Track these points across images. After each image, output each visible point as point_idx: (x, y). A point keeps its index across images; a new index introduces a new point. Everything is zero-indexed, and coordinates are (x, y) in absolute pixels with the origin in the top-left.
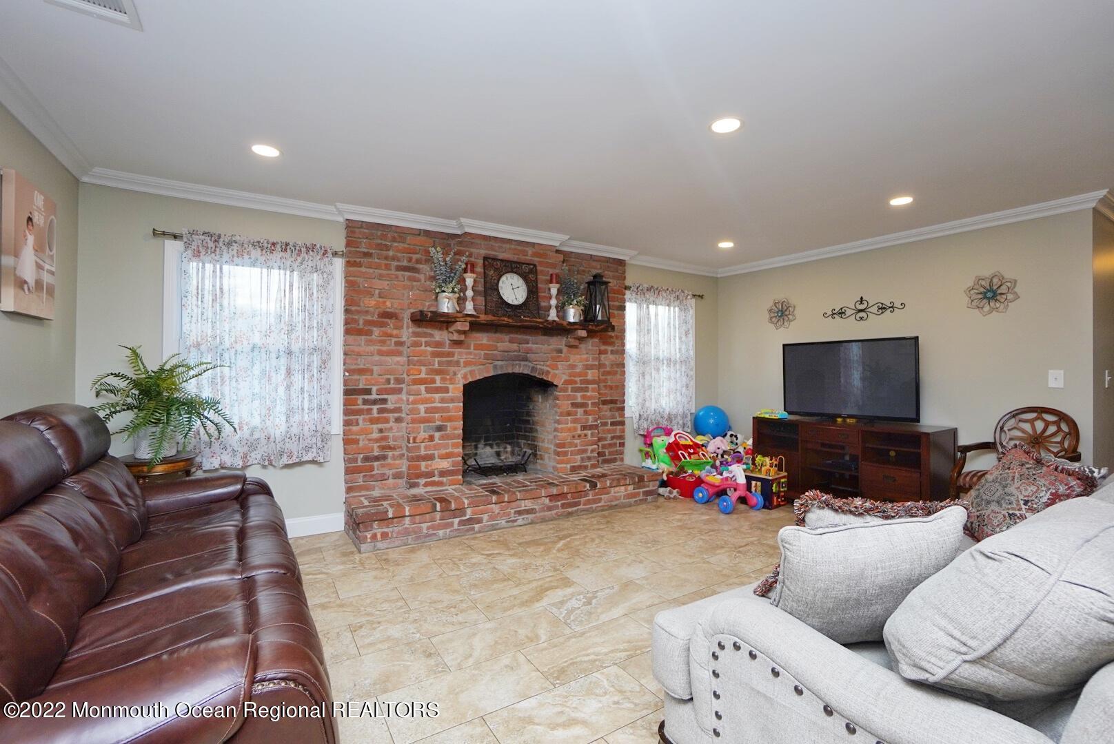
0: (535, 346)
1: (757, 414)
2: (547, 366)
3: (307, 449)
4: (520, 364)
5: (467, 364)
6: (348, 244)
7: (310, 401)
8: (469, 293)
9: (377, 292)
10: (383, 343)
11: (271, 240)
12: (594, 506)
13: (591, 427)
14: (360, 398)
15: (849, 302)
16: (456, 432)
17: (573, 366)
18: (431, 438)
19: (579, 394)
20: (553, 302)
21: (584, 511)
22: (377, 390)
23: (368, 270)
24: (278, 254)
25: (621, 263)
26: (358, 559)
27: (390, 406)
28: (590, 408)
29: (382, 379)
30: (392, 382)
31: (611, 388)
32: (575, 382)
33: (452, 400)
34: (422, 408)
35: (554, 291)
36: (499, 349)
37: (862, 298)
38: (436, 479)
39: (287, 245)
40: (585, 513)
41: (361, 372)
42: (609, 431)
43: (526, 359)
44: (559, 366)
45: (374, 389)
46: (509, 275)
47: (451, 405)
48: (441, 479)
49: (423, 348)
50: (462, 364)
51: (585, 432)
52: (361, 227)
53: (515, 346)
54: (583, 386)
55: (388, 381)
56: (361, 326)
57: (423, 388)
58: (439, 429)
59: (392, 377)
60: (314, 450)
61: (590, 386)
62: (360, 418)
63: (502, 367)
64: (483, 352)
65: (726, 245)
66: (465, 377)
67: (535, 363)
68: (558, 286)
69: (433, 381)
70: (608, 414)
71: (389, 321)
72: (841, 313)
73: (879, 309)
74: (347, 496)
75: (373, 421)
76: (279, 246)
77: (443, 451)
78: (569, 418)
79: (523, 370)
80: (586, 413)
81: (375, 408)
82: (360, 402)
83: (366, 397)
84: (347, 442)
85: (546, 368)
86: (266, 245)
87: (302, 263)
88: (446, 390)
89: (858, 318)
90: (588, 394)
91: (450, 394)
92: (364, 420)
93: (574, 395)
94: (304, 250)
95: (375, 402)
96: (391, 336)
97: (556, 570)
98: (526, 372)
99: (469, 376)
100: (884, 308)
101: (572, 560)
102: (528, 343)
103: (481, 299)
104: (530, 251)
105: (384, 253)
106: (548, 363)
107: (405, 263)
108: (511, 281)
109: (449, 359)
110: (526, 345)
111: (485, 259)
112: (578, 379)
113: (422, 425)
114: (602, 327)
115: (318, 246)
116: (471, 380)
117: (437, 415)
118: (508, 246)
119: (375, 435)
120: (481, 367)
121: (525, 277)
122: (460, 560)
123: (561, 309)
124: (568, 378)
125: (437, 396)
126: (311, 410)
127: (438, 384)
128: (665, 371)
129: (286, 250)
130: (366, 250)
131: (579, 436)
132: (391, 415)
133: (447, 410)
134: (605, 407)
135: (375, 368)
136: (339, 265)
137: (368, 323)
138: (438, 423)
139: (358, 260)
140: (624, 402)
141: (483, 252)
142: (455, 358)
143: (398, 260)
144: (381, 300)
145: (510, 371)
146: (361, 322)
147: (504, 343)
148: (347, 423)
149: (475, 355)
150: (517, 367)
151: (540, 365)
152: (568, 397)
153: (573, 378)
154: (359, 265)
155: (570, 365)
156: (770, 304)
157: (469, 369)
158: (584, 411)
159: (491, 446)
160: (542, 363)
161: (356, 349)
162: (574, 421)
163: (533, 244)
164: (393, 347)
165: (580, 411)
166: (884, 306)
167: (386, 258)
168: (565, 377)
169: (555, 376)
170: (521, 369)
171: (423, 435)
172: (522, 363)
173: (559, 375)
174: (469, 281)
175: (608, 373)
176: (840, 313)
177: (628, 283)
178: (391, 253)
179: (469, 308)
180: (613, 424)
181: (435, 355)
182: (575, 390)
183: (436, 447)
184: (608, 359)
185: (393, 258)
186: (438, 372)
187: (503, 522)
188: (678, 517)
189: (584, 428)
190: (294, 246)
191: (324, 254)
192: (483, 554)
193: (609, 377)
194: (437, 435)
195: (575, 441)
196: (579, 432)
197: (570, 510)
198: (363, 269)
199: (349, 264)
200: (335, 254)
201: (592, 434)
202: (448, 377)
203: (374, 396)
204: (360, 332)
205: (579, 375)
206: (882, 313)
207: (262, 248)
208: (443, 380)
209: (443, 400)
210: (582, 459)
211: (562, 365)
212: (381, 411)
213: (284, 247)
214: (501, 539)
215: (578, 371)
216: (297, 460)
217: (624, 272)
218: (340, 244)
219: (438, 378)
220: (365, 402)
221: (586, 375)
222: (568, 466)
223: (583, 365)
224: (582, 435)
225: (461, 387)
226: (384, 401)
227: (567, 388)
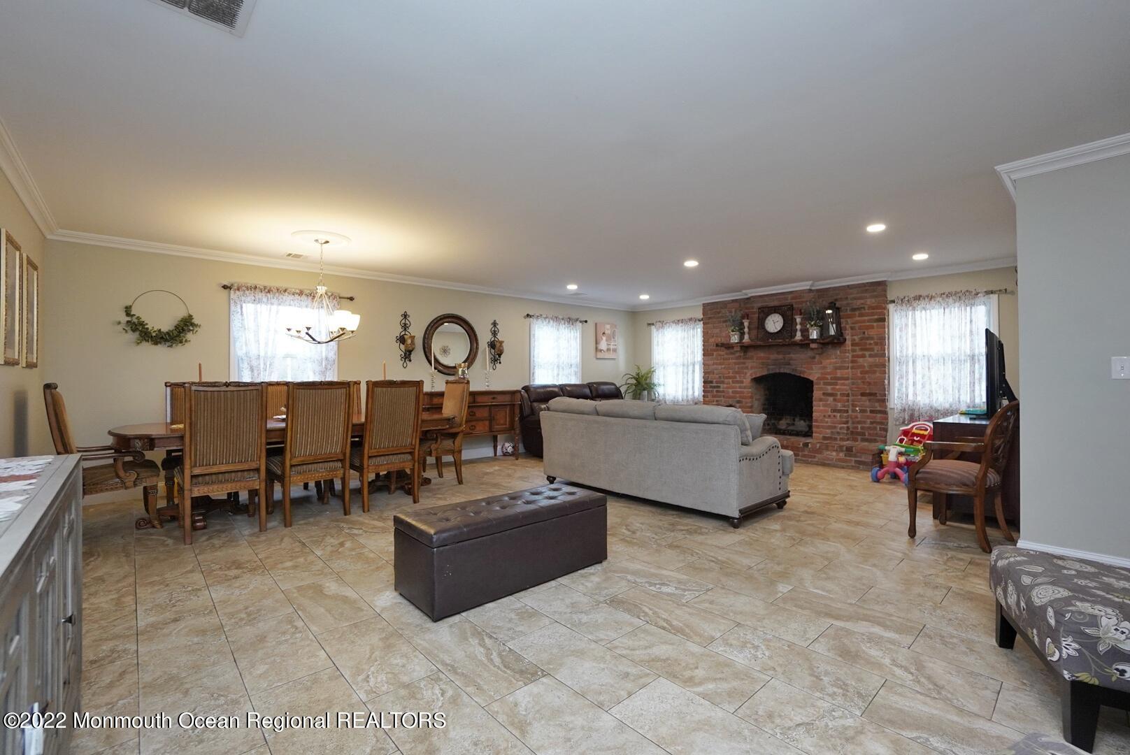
2: (804, 368)
4: (785, 367)
5: (752, 368)
6: (704, 314)
8: (746, 330)
13: (839, 411)
14: (709, 386)
16: (748, 405)
17: (825, 368)
19: (829, 387)
20: (799, 327)
22: (716, 381)
23: (712, 325)
24: (680, 324)
25: (882, 284)
27: (721, 390)
28: (839, 397)
29: (717, 376)
30: (722, 378)
31: (869, 384)
32: (827, 379)
33: (745, 388)
34: (730, 391)
35: (799, 320)
36: (771, 358)
41: (711, 373)
42: (868, 417)
43: (789, 364)
44: (814, 368)
45: (714, 381)
46: (772, 315)
47: (744, 390)
50: (750, 368)
51: (835, 414)
52: (709, 305)
53: (781, 356)
54: (833, 381)
55: (720, 377)
56: (710, 351)
57: (731, 380)
58: (739, 402)
59: (721, 375)
61: (839, 382)
62: (709, 394)
63: (773, 369)
64: (761, 361)
66: (753, 374)
67: (794, 366)
68: (801, 316)
69: (735, 377)
70: (867, 403)
75: (713, 396)
78: (821, 403)
80: (835, 400)
81: (715, 390)
83: (711, 385)
85: (803, 369)
86: (677, 321)
87: (688, 326)
88: (742, 382)
90: (838, 387)
91: (744, 384)
92: (710, 396)
93: (825, 388)
95: (714, 387)
96: (719, 355)
98: (790, 372)
99: (755, 374)
102: (790, 354)
103: (754, 332)
104: (790, 296)
105: (717, 315)
106: (804, 366)
108: (773, 318)
109: (744, 366)
110: (788, 355)
111: (759, 309)
112: (829, 377)
113: (730, 400)
115: (693, 318)
116: (756, 376)
117: (737, 395)
118: (775, 298)
120: (761, 369)
121: (783, 314)
123: (804, 331)
124: (820, 375)
125: (738, 385)
127: (738, 379)
129: (683, 322)
130: (711, 316)
131: (829, 416)
132: (721, 394)
133: (742, 392)
134: (862, 398)
135: (715, 371)
136: (700, 325)
137: (713, 349)
138: (738, 399)
139: (707, 321)
140: (887, 395)
141: (760, 305)
142: (747, 365)
145: (778, 371)
146: (710, 349)
147: (774, 355)
148: (705, 396)
149: (757, 363)
150: (783, 369)
151: (799, 367)
152: (820, 389)
153: (824, 376)
154: (708, 323)
155: (822, 366)
157: (753, 370)
161: (708, 362)
162: (826, 405)
163: (791, 292)
164: (720, 361)
165: (830, 399)
167: (719, 318)
168: (818, 375)
169: (810, 374)
170: (786, 370)
172: (787, 366)
173: (814, 374)
174: (746, 324)
175: (867, 372)
178: (720, 315)
179: (746, 338)
180: (871, 412)
182: (825, 384)
184: (867, 361)
186: (737, 373)
189: (834, 411)
190: (686, 319)
191: (696, 321)
193: (867, 376)
195: (826, 420)
196: (830, 413)
198: (710, 325)
199: (704, 324)
200: (699, 320)
201: (840, 416)
202: (741, 375)
203: (715, 385)
204: (709, 354)
205: (829, 373)
207: (675, 322)
209: (740, 387)
210: (832, 432)
211: (816, 367)
212: (717, 392)
213: (682, 320)
215: (828, 371)
217: (885, 290)
218: (701, 315)
219: (738, 376)
220: (711, 387)
222: (822, 436)
224: (832, 416)
225: (749, 380)
226: (719, 387)
227: (820, 383)
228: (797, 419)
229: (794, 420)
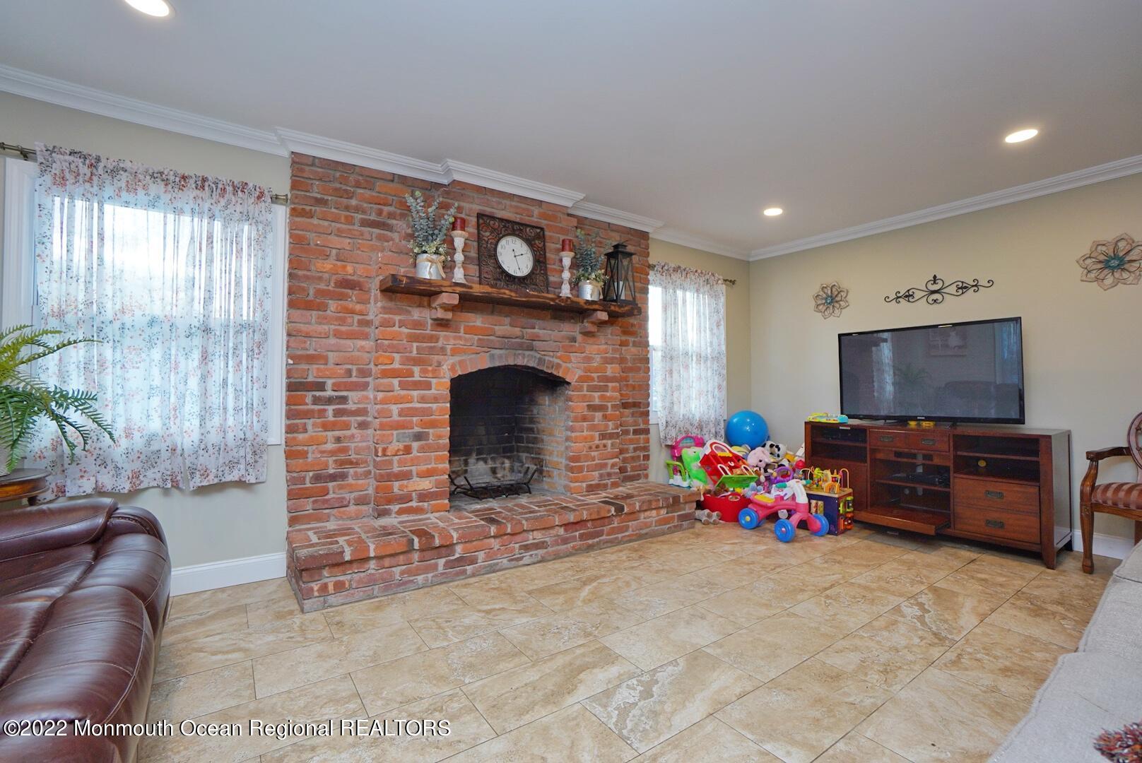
0: (541, 332)
1: (810, 418)
2: (557, 357)
3: (232, 464)
4: (524, 355)
5: (455, 352)
6: (294, 186)
7: (237, 398)
8: (459, 257)
9: (334, 251)
10: (342, 321)
11: (181, 172)
12: (620, 536)
13: (611, 436)
14: (309, 397)
15: (919, 282)
16: (441, 441)
17: (588, 359)
18: (408, 450)
19: (596, 395)
20: (566, 275)
21: (607, 542)
22: (334, 384)
23: (321, 222)
24: (191, 193)
25: (644, 235)
26: (298, 623)
27: (351, 406)
28: (610, 412)
29: (341, 370)
30: (354, 374)
31: (634, 387)
32: (593, 379)
33: (436, 399)
34: (395, 409)
35: (567, 261)
36: (498, 333)
37: (935, 277)
38: (414, 504)
39: (204, 180)
40: (609, 545)
41: (311, 359)
42: (631, 441)
43: (531, 348)
44: (573, 359)
45: (329, 383)
46: (509, 239)
47: (434, 406)
48: (421, 504)
49: (396, 328)
50: (449, 352)
51: (604, 441)
52: (313, 165)
53: (517, 331)
54: (602, 384)
55: (349, 373)
56: (311, 297)
57: (396, 382)
58: (418, 437)
59: (354, 368)
60: (242, 466)
61: (610, 385)
62: (310, 422)
63: (500, 357)
64: (476, 337)
65: (773, 212)
66: (452, 368)
67: (543, 353)
68: (572, 254)
69: (411, 374)
70: (630, 419)
71: (349, 291)
72: (908, 296)
73: (959, 288)
74: (291, 529)
75: (327, 427)
76: (192, 181)
77: (424, 468)
78: (585, 424)
79: (528, 361)
80: (605, 417)
81: (330, 409)
82: (309, 399)
83: (318, 394)
84: (289, 455)
85: (555, 361)
86: (172, 178)
87: (226, 207)
88: (428, 386)
89: (930, 301)
90: (608, 394)
91: (433, 391)
92: (314, 425)
93: (591, 396)
94: (230, 189)
95: (330, 401)
96: (353, 312)
97: (587, 635)
98: (531, 364)
99: (458, 367)
100: (966, 287)
101: (606, 616)
102: (534, 328)
103: (474, 269)
104: (536, 211)
105: (345, 201)
106: (559, 354)
107: (373, 217)
108: (512, 246)
109: (433, 344)
110: (529, 331)
111: (480, 215)
112: (595, 375)
113: (395, 432)
114: (626, 308)
115: (251, 185)
116: (460, 373)
117: (415, 419)
118: (508, 202)
119: (330, 446)
120: (474, 356)
121: (529, 242)
122: (447, 622)
123: (576, 285)
124: (583, 374)
125: (415, 393)
126: (237, 410)
127: (417, 378)
128: (694, 371)
129: (203, 187)
130: (319, 196)
131: (597, 447)
132: (352, 419)
133: (428, 412)
134: (627, 411)
135: (331, 355)
136: (281, 214)
137: (320, 293)
138: (417, 429)
139: (308, 208)
140: (648, 405)
141: (477, 208)
142: (440, 344)
143: (364, 212)
144: (339, 263)
145: (511, 363)
146: (312, 292)
147: (503, 326)
148: (290, 429)
149: (466, 340)
150: (520, 357)
151: (549, 356)
152: (583, 398)
153: (589, 374)
154: (310, 215)
155: (585, 357)
156: (816, 289)
157: (457, 358)
158: (603, 416)
159: (485, 461)
160: (551, 354)
161: (303, 327)
162: (592, 428)
163: (540, 202)
164: (355, 327)
165: (598, 415)
166: (965, 285)
167: (347, 208)
168: (579, 373)
169: (568, 369)
170: (526, 360)
171: (396, 445)
172: (527, 353)
173: (571, 370)
174: (459, 242)
175: (631, 369)
176: (906, 296)
177: (651, 261)
178: (354, 202)
179: (459, 275)
180: (635, 432)
181: (413, 338)
182: (593, 389)
183: (415, 462)
184: (631, 351)
185: (357, 209)
186: (416, 362)
187: (505, 561)
188: (727, 548)
189: (603, 437)
190: (216, 183)
191: (259, 198)
192: (480, 611)
193: (631, 375)
194: (415, 445)
195: (593, 454)
196: (597, 442)
197: (590, 542)
198: (315, 221)
199: (294, 212)
200: (275, 199)
201: (612, 445)
202: (430, 368)
203: (329, 393)
204: (308, 306)
205: (596, 370)
206: (963, 293)
207: (166, 182)
208: (424, 371)
209: (423, 399)
210: (601, 475)
211: (576, 356)
212: (338, 413)
213: (199, 183)
214: (503, 585)
215: (595, 365)
216: (216, 481)
217: (647, 247)
218: (282, 186)
219: (416, 369)
220: (316, 400)
221: (605, 370)
222: (584, 485)
223: (602, 358)
224: (601, 446)
225: (447, 381)
226: (344, 400)
227: (582, 387)
228: (472, 460)
229: (466, 463)
